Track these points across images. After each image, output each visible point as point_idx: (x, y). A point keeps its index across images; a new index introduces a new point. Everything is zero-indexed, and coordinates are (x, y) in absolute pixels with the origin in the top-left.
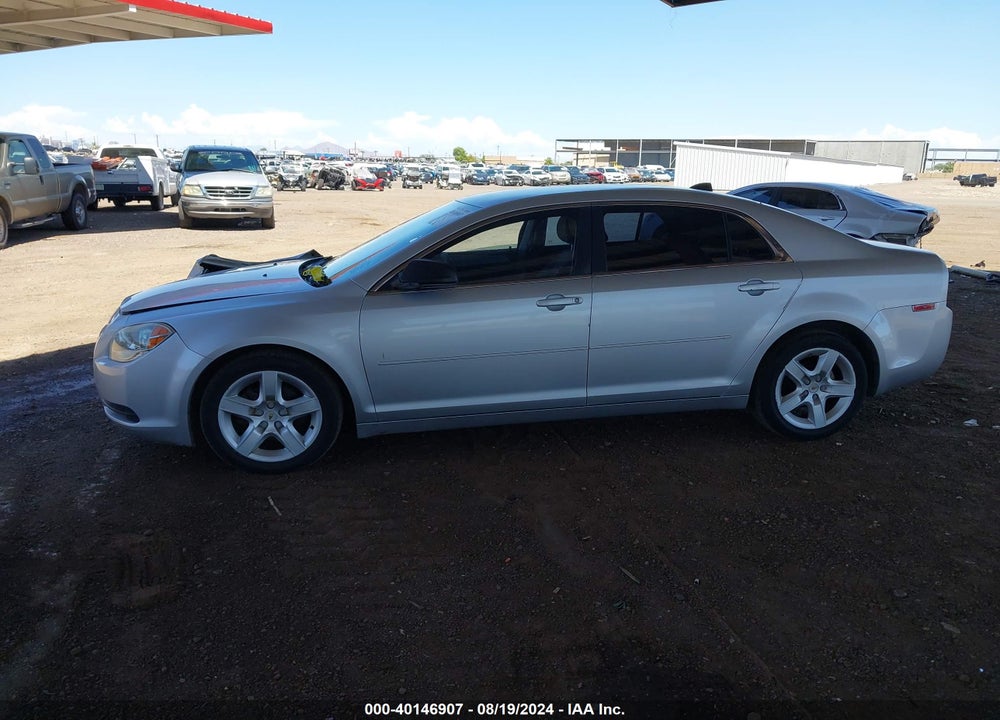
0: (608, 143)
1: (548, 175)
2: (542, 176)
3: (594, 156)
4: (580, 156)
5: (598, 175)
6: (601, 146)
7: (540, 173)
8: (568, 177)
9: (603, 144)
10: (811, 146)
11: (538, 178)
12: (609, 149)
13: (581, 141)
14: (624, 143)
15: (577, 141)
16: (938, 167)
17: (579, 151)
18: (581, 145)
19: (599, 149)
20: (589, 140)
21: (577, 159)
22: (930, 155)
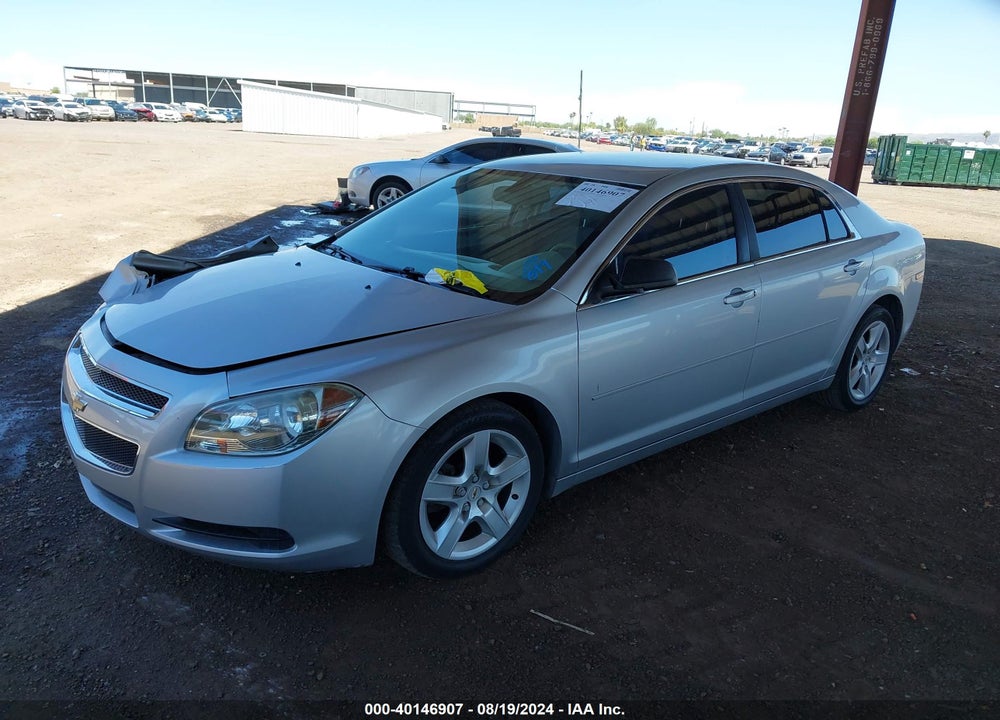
0: (130, 74)
1: (86, 109)
2: (80, 111)
3: (115, 88)
4: (97, 87)
5: (146, 112)
6: (122, 78)
7: (75, 107)
8: (111, 112)
9: (125, 75)
10: (351, 92)
11: (73, 112)
12: (132, 81)
13: (96, 70)
14: (149, 76)
15: (91, 70)
16: (461, 118)
17: (95, 82)
18: (96, 75)
19: (119, 81)
20: (106, 70)
21: (94, 91)
22: (455, 104)
